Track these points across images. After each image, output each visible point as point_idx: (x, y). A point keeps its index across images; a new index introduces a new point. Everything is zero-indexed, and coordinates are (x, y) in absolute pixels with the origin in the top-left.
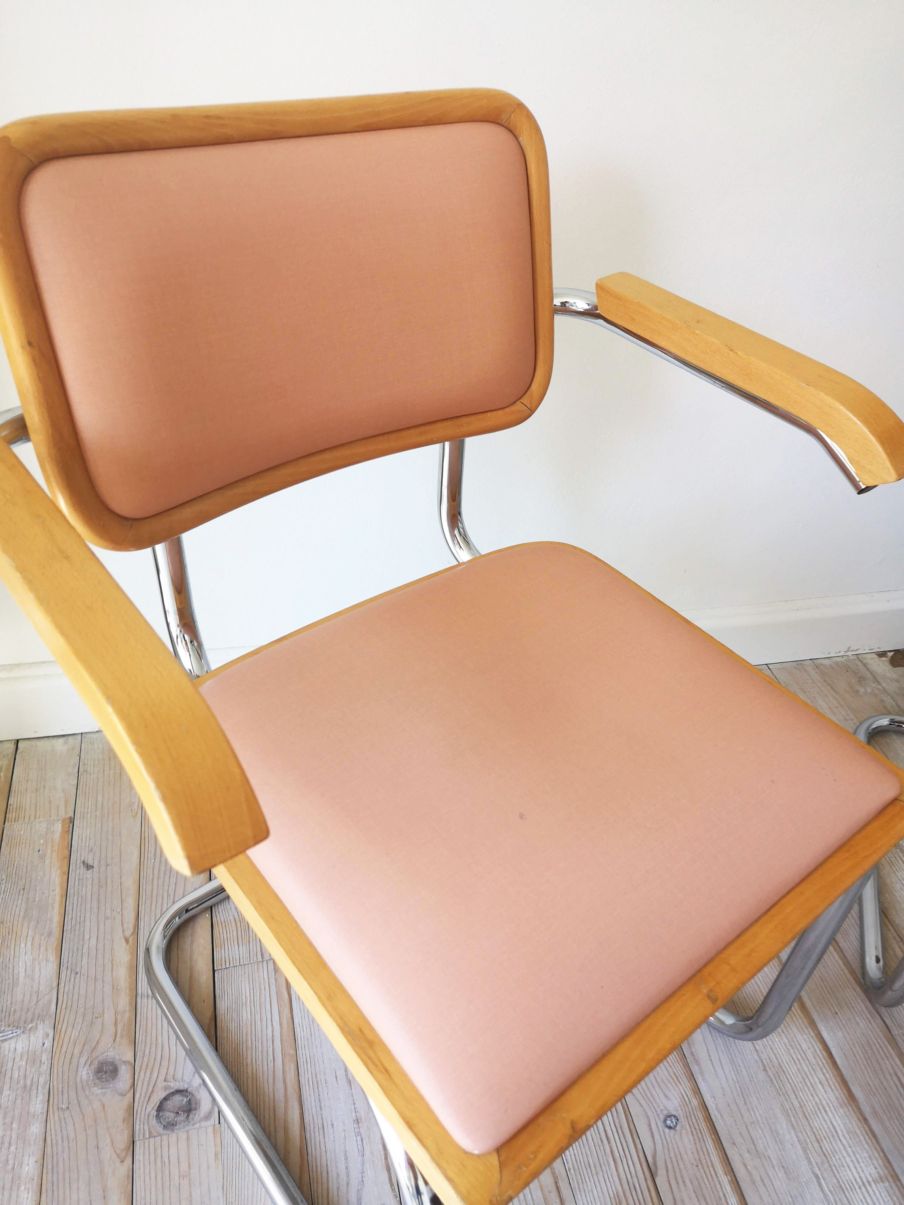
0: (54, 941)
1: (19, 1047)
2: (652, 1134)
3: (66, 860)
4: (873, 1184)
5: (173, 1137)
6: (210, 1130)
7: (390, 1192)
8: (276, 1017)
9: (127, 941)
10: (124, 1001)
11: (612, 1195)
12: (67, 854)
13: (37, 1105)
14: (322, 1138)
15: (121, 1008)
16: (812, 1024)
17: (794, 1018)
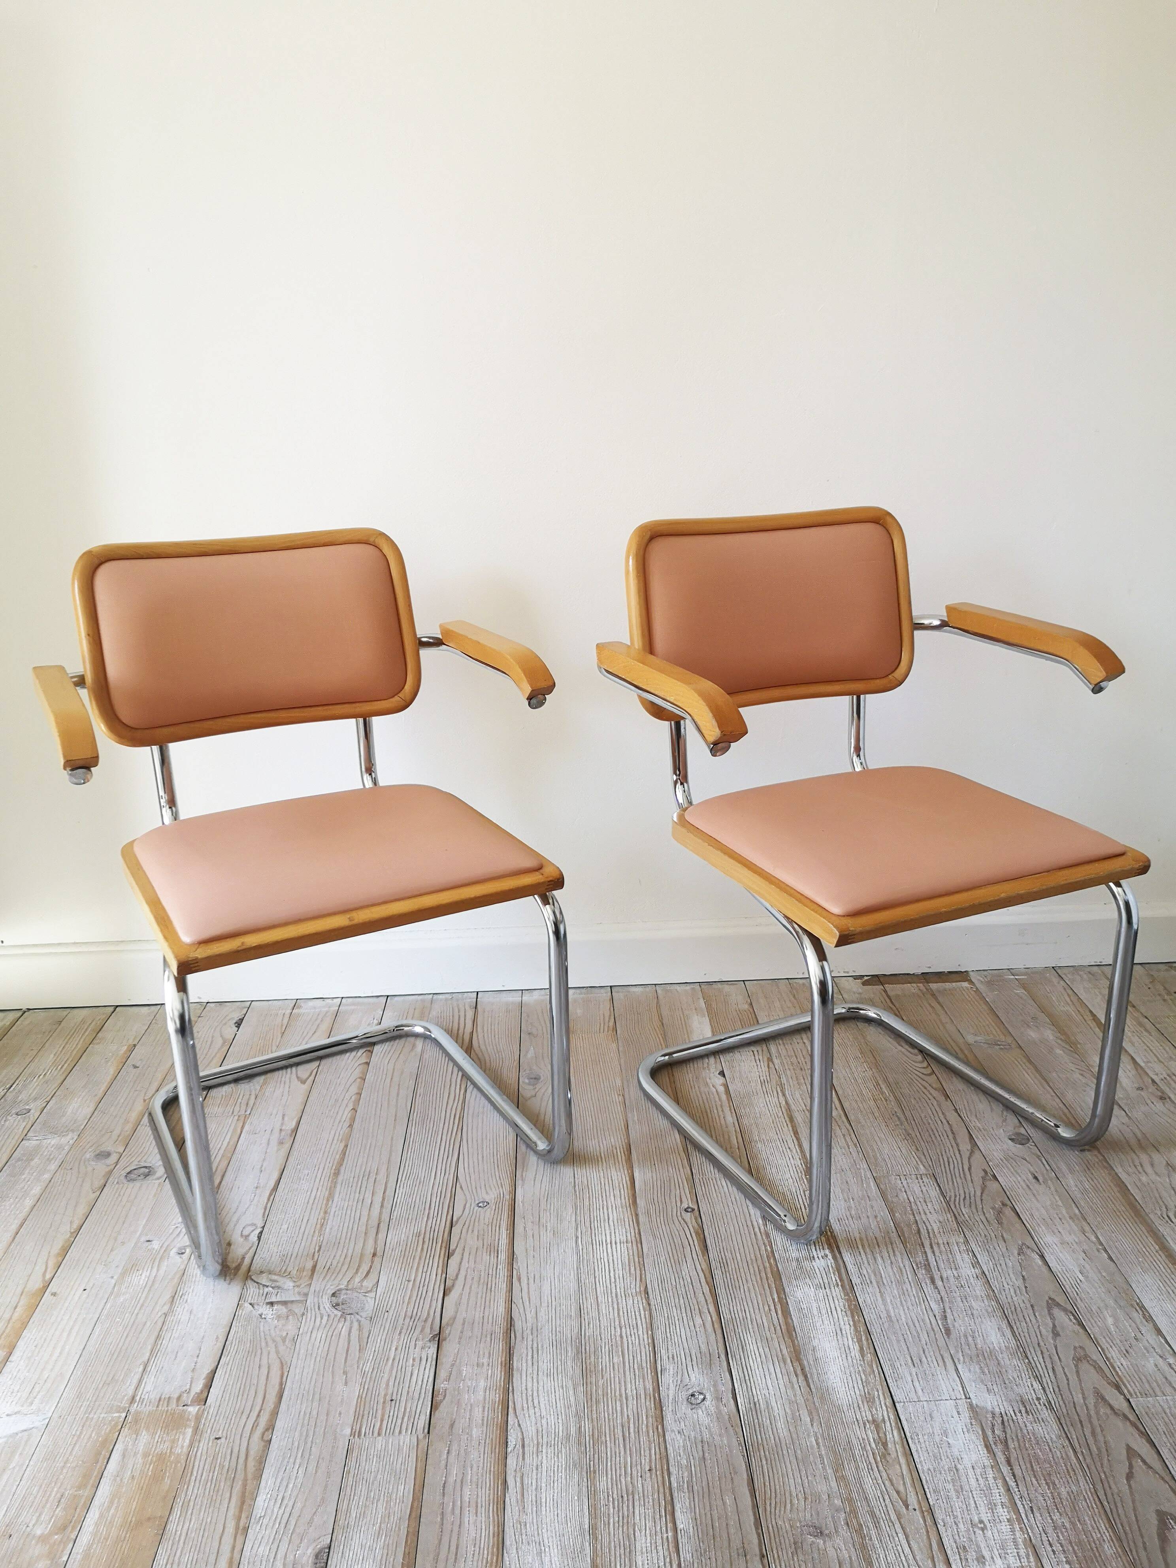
0: (97, 1099)
1: (53, 1143)
2: (464, 1209)
3: (123, 1064)
4: (618, 1244)
5: (131, 1185)
6: (156, 1185)
7: (262, 1219)
8: (227, 1140)
9: (145, 1101)
10: (129, 1127)
11: (415, 1231)
12: (124, 1061)
13: (53, 1167)
14: (228, 1193)
15: (126, 1129)
16: (631, 1168)
17: (617, 1164)
